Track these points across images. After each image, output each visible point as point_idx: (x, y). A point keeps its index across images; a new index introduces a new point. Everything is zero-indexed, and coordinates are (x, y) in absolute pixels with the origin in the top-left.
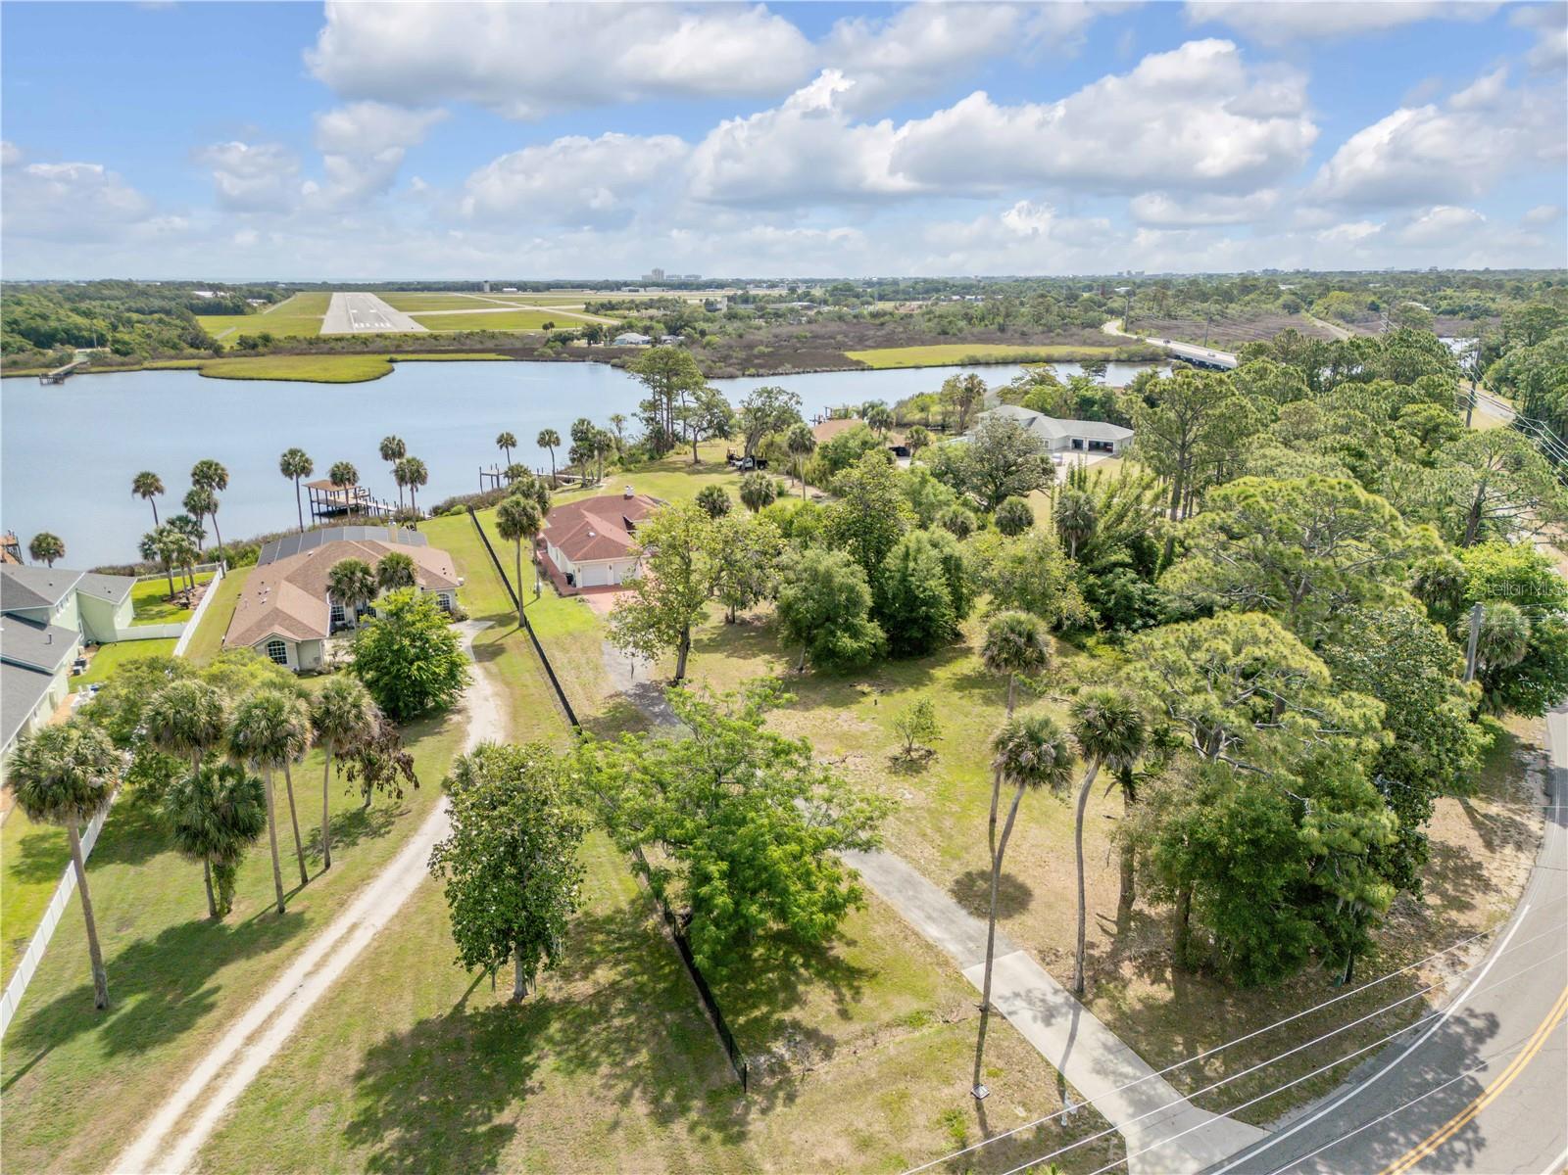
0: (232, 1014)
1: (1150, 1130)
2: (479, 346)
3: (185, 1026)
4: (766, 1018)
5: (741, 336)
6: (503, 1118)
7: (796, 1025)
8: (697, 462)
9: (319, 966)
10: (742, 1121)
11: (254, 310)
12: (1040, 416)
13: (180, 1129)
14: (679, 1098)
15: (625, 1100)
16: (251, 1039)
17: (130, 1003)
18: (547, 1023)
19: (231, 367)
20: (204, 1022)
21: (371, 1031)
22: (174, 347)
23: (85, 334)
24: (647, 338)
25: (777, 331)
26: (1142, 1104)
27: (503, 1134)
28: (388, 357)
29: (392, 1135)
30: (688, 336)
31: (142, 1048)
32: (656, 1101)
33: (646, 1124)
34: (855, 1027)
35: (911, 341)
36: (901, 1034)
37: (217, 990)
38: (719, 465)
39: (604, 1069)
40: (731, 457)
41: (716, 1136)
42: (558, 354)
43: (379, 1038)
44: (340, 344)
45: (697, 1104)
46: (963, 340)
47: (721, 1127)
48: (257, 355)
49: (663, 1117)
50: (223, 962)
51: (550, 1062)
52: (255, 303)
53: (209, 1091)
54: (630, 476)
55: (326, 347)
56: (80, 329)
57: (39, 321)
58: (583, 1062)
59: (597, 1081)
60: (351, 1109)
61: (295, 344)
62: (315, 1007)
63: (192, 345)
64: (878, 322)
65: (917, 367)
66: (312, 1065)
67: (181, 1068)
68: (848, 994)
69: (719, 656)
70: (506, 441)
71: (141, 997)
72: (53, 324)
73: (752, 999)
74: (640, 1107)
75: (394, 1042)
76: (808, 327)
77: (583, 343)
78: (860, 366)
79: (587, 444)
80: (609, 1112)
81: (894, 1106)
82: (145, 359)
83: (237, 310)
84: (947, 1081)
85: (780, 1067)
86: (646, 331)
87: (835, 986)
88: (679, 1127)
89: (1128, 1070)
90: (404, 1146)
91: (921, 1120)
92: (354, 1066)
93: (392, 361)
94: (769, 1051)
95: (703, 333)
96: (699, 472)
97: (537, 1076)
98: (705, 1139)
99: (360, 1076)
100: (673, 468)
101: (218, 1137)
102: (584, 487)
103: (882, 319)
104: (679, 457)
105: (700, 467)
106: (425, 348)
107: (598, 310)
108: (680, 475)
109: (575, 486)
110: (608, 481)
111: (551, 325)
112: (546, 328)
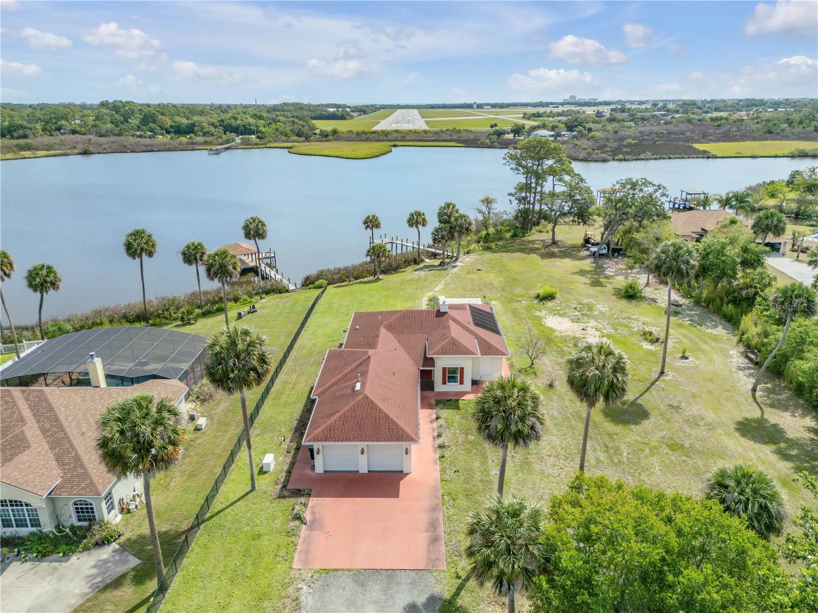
2: (449, 138)
5: (616, 132)
8: (554, 243)
11: (352, 117)
19: (304, 148)
22: (286, 135)
23: (252, 127)
24: (552, 133)
25: (642, 129)
28: (392, 143)
30: (580, 132)
35: (744, 137)
38: (574, 247)
40: (587, 241)
42: (492, 143)
44: (373, 135)
46: (787, 138)
48: (327, 141)
52: (355, 114)
54: (488, 255)
55: (364, 136)
56: (250, 125)
57: (233, 120)
61: (350, 135)
63: (299, 135)
64: (716, 124)
65: (754, 157)
70: (372, 223)
72: (239, 122)
76: (665, 126)
77: (511, 136)
78: (706, 155)
79: (448, 225)
82: (270, 142)
83: (343, 118)
86: (553, 128)
93: (395, 146)
95: (590, 130)
96: (552, 255)
100: (530, 250)
102: (442, 264)
103: (719, 122)
104: (539, 235)
105: (553, 250)
106: (418, 138)
107: (530, 117)
108: (534, 257)
109: (437, 262)
110: (465, 261)
111: (496, 125)
112: (492, 127)
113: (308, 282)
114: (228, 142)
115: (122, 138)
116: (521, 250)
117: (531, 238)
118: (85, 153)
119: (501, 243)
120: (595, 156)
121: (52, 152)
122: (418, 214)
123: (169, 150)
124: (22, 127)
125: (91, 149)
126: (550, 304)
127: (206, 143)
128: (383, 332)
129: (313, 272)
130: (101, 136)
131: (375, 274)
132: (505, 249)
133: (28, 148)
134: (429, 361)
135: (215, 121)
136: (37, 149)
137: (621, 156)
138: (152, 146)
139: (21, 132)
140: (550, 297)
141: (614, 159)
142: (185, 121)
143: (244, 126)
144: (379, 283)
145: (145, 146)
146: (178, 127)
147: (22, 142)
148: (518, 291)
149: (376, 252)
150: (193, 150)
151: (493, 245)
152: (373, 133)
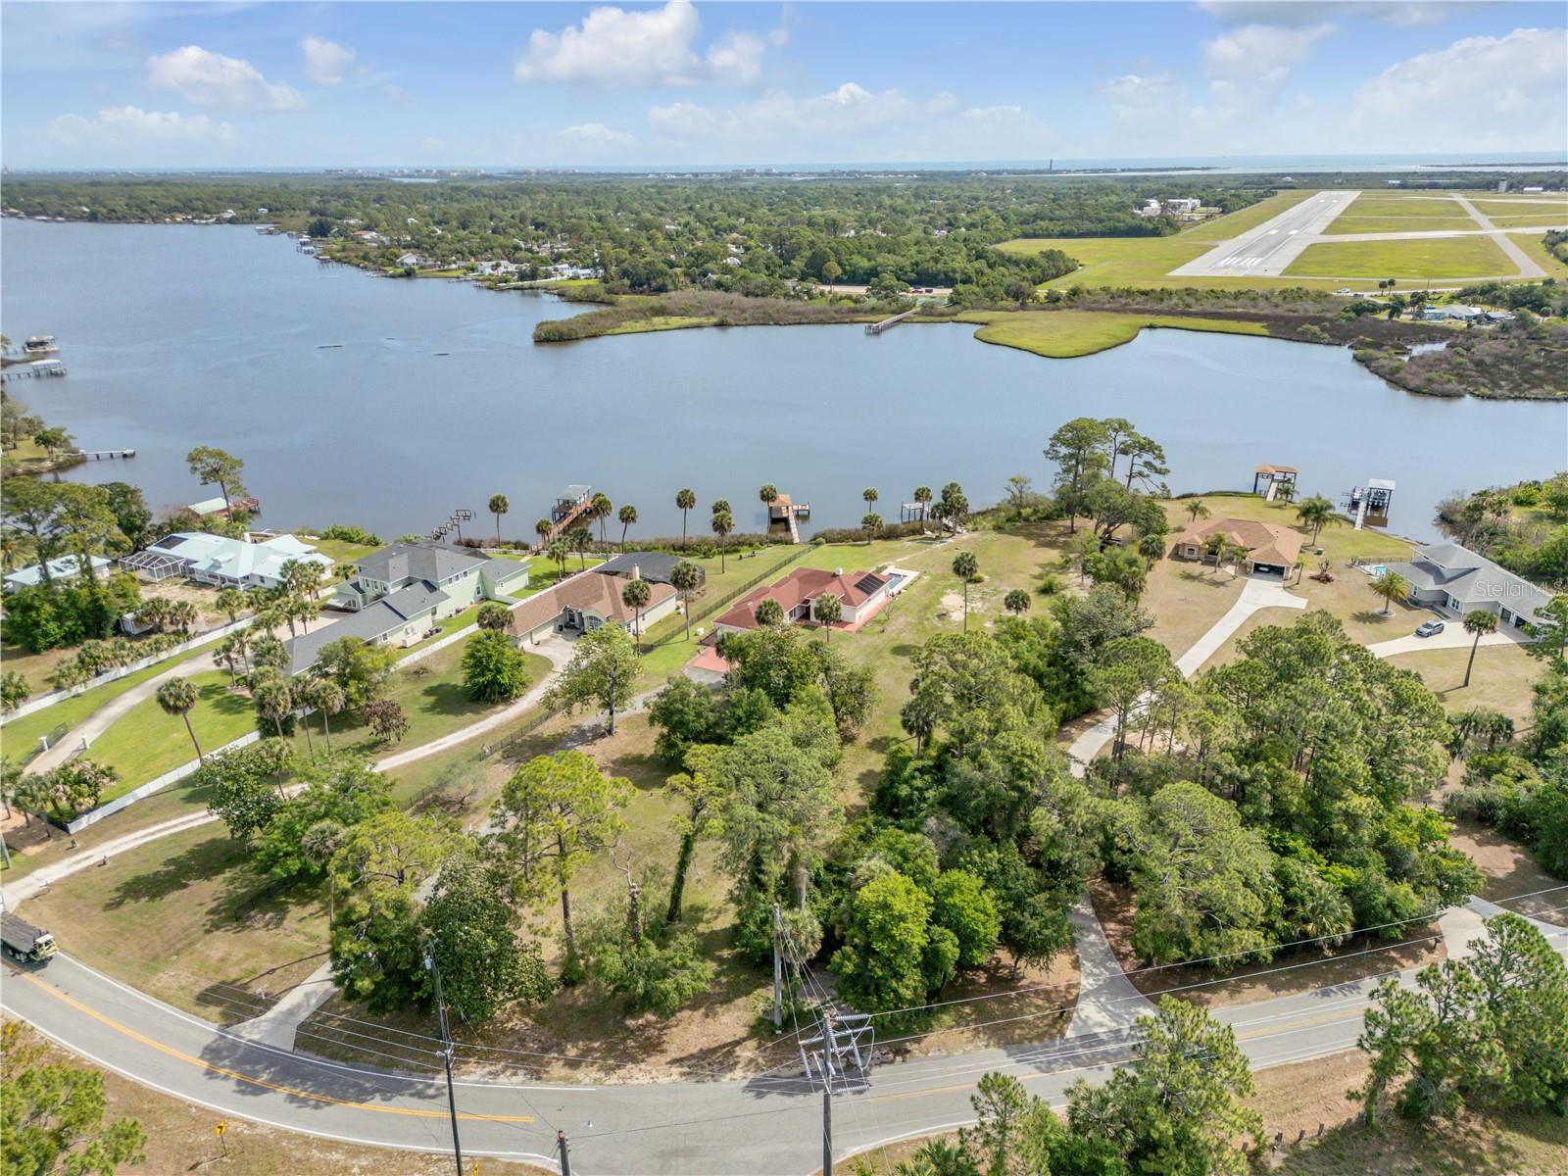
1: (272, 1019)
2: (1266, 311)
4: (288, 903)
6: (192, 882)
7: (287, 912)
10: (220, 928)
11: (1179, 228)
12: (1489, 566)
14: (225, 909)
15: (217, 899)
18: (250, 862)
19: (1001, 327)
24: (1475, 313)
26: (292, 1012)
27: (184, 886)
28: (1153, 320)
29: (172, 868)
30: (1520, 317)
31: (189, 802)
32: (219, 906)
33: (206, 910)
34: (295, 926)
36: (300, 939)
39: (230, 887)
41: (208, 927)
44: (1139, 299)
45: (224, 915)
47: (213, 926)
49: (212, 911)
51: (229, 874)
58: (232, 881)
59: (224, 889)
60: (180, 853)
61: (1100, 296)
63: (1016, 295)
66: (199, 834)
68: (321, 913)
70: (870, 496)
73: (298, 894)
74: (214, 905)
75: (221, 840)
79: (949, 502)
80: (208, 900)
81: (248, 957)
82: (964, 310)
83: (1155, 232)
84: (272, 962)
85: (257, 922)
87: (321, 910)
88: (207, 918)
89: (313, 1002)
90: (166, 873)
91: (245, 966)
93: (1151, 327)
94: (264, 915)
96: (1050, 544)
97: (220, 876)
98: (205, 925)
101: (154, 840)
102: (937, 539)
106: (1212, 310)
109: (934, 535)
111: (1392, 283)
112: (1382, 285)
114: (902, 310)
115: (770, 300)
116: (1028, 536)
117: (1057, 524)
118: (722, 325)
119: (1020, 525)
120: (1436, 389)
121: (687, 321)
123: (821, 322)
124: (662, 273)
125: (729, 320)
126: (970, 585)
127: (872, 310)
130: (747, 295)
131: (870, 537)
132: (1015, 532)
133: (661, 311)
134: (806, 601)
136: (672, 314)
139: (660, 281)
140: (977, 581)
141: (1471, 394)
143: (946, 274)
144: (872, 548)
145: (795, 314)
146: (854, 273)
147: (655, 300)
149: (869, 521)
150: (852, 322)
151: (1008, 526)
152: (1144, 293)
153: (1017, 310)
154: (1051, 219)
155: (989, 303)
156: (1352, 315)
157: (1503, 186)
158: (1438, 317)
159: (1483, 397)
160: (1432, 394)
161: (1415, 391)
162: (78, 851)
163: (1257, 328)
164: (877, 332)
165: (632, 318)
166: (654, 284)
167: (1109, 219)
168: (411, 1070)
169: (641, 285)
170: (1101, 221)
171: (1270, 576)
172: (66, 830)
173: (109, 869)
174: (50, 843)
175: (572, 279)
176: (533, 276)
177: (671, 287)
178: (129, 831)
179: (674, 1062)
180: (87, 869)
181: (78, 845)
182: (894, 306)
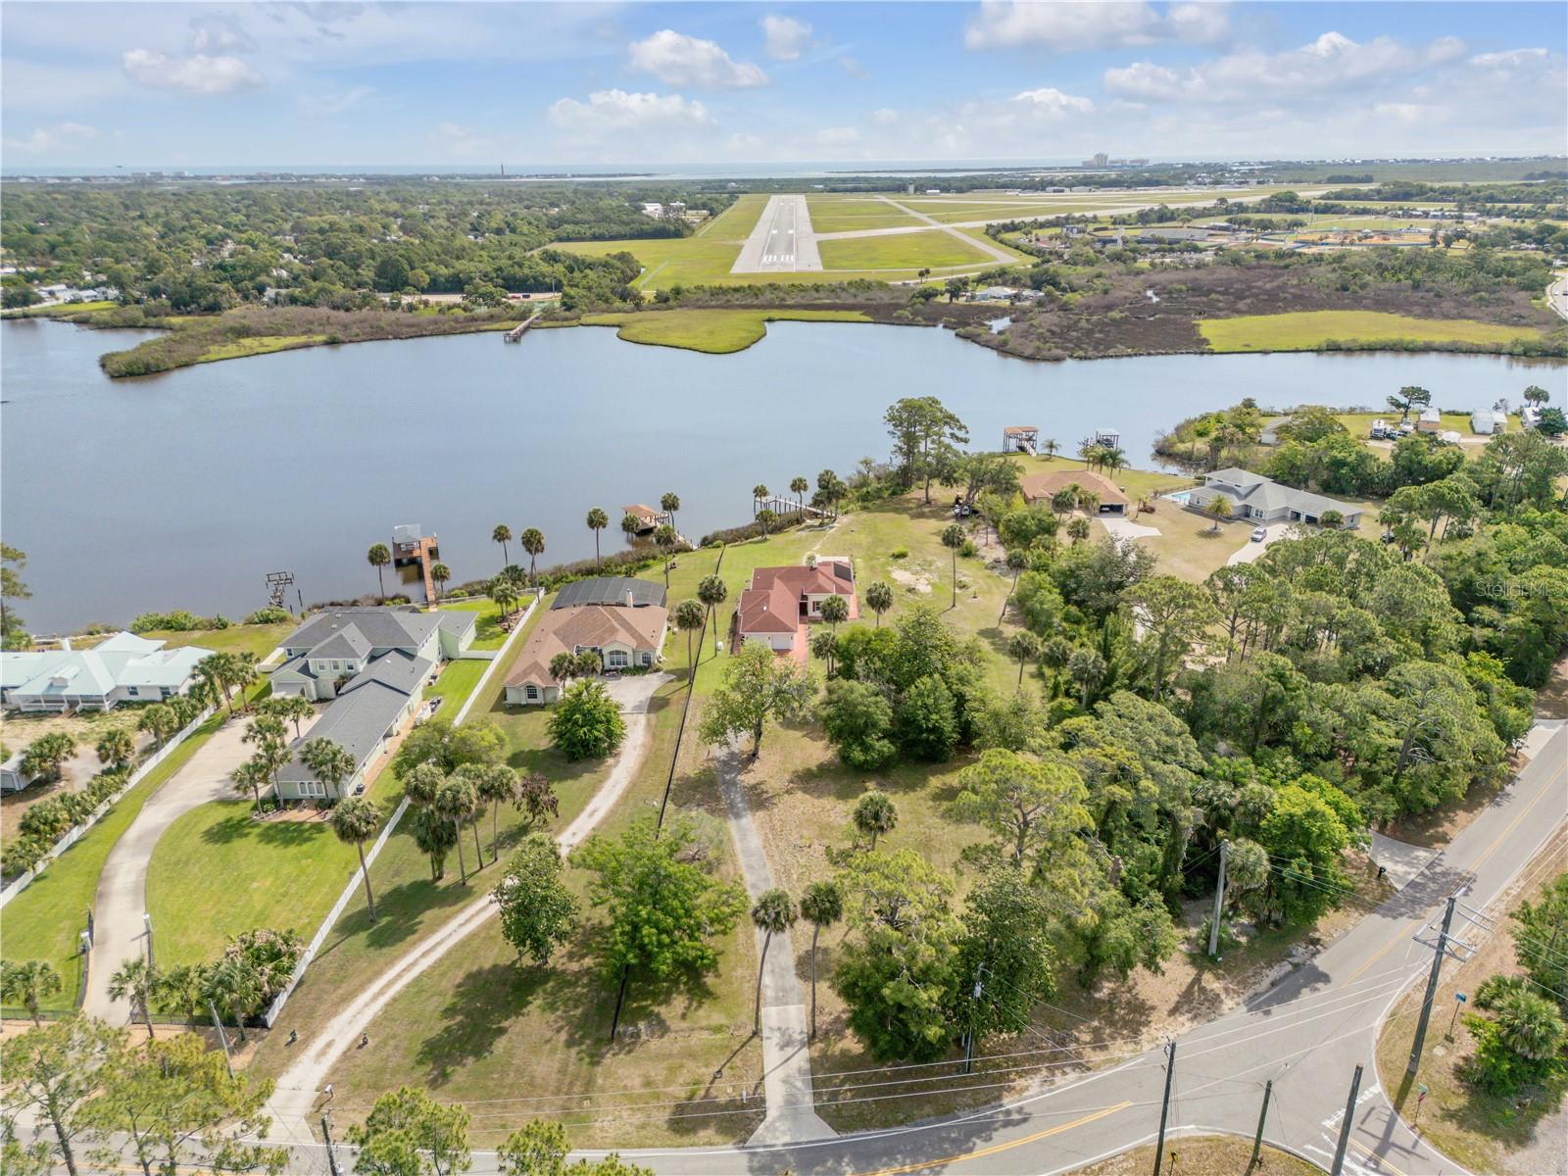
0: (422, 939)
1: (782, 1117)
2: (851, 301)
3: (401, 939)
4: (647, 1007)
5: (1107, 291)
6: (505, 1024)
7: (658, 1015)
8: (928, 502)
9: (468, 921)
10: (602, 1056)
11: (693, 230)
12: (1267, 483)
13: (381, 992)
14: (582, 1037)
15: (559, 1031)
16: (424, 955)
17: (384, 921)
18: (546, 983)
20: (410, 939)
21: (473, 964)
22: (607, 301)
23: (548, 280)
24: (1011, 291)
25: (1156, 279)
26: (791, 1102)
27: (501, 1031)
28: (766, 314)
29: (459, 1018)
30: (1048, 293)
31: (381, 946)
32: (571, 1036)
33: (561, 1045)
34: (684, 1025)
36: (705, 1035)
37: (420, 923)
38: (943, 507)
39: (559, 1013)
40: (955, 501)
41: (587, 1060)
42: (915, 314)
43: (475, 969)
44: (737, 295)
45: (588, 1042)
47: (591, 1056)
48: (669, 311)
49: (570, 1043)
50: (429, 908)
51: (539, 1002)
53: (399, 976)
54: (865, 515)
56: (544, 276)
58: (551, 1007)
59: (553, 1017)
60: (449, 1000)
61: (700, 295)
62: (456, 945)
63: (621, 297)
66: (443, 975)
67: (391, 963)
68: (695, 1004)
69: (799, 734)
70: (760, 492)
71: (389, 918)
72: (526, 271)
73: (645, 995)
74: (563, 1036)
75: (480, 972)
77: (945, 299)
79: (827, 490)
80: (549, 1034)
81: (673, 1071)
82: (585, 313)
83: (677, 234)
84: (707, 1066)
85: (637, 1035)
87: (691, 1000)
88: (574, 1051)
89: (799, 1084)
90: (461, 1025)
91: (681, 1081)
92: (459, 980)
93: (770, 320)
94: (636, 1026)
95: (1065, 290)
96: (921, 515)
97: (530, 1008)
98: (581, 1059)
99: (459, 986)
100: (903, 509)
101: (395, 1000)
102: (821, 525)
103: (1287, 261)
104: (916, 493)
105: (927, 509)
106: (804, 302)
107: (999, 232)
108: (906, 517)
109: (816, 522)
110: (843, 520)
111: (928, 272)
112: (921, 274)
113: (706, 542)
114: (523, 317)
115: (371, 312)
116: (896, 511)
117: (908, 496)
118: (333, 343)
119: (878, 502)
120: (1045, 353)
121: (285, 340)
122: (801, 480)
123: (445, 333)
125: (340, 336)
126: (901, 561)
127: (491, 318)
128: (776, 580)
129: (709, 533)
130: (335, 307)
131: (763, 534)
132: (881, 509)
134: (804, 597)
135: (489, 269)
137: (1081, 353)
138: (418, 325)
139: (210, 297)
140: (903, 555)
141: (1071, 356)
142: (443, 271)
143: (535, 278)
144: (767, 544)
145: (407, 326)
148: (881, 550)
149: (764, 517)
150: (481, 331)
151: (870, 505)
152: (736, 290)
153: (632, 311)
154: (576, 223)
155: (604, 306)
156: (922, 300)
157: (911, 189)
158: (984, 297)
159: (1081, 358)
160: (1045, 359)
161: (1031, 358)
162: (306, 1042)
163: (856, 315)
164: (516, 340)
165: (214, 342)
166: (203, 303)
167: (633, 222)
168: (976, 1105)
169: (186, 305)
170: (627, 224)
171: (1112, 514)
172: (264, 1025)
173: (376, 1048)
174: (253, 1046)
175: (72, 302)
176: (26, 299)
177: (226, 305)
178: (347, 999)
179: (1173, 1012)
180: (346, 1055)
181: (299, 1036)
182: (512, 313)
